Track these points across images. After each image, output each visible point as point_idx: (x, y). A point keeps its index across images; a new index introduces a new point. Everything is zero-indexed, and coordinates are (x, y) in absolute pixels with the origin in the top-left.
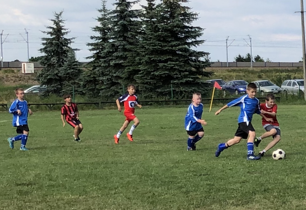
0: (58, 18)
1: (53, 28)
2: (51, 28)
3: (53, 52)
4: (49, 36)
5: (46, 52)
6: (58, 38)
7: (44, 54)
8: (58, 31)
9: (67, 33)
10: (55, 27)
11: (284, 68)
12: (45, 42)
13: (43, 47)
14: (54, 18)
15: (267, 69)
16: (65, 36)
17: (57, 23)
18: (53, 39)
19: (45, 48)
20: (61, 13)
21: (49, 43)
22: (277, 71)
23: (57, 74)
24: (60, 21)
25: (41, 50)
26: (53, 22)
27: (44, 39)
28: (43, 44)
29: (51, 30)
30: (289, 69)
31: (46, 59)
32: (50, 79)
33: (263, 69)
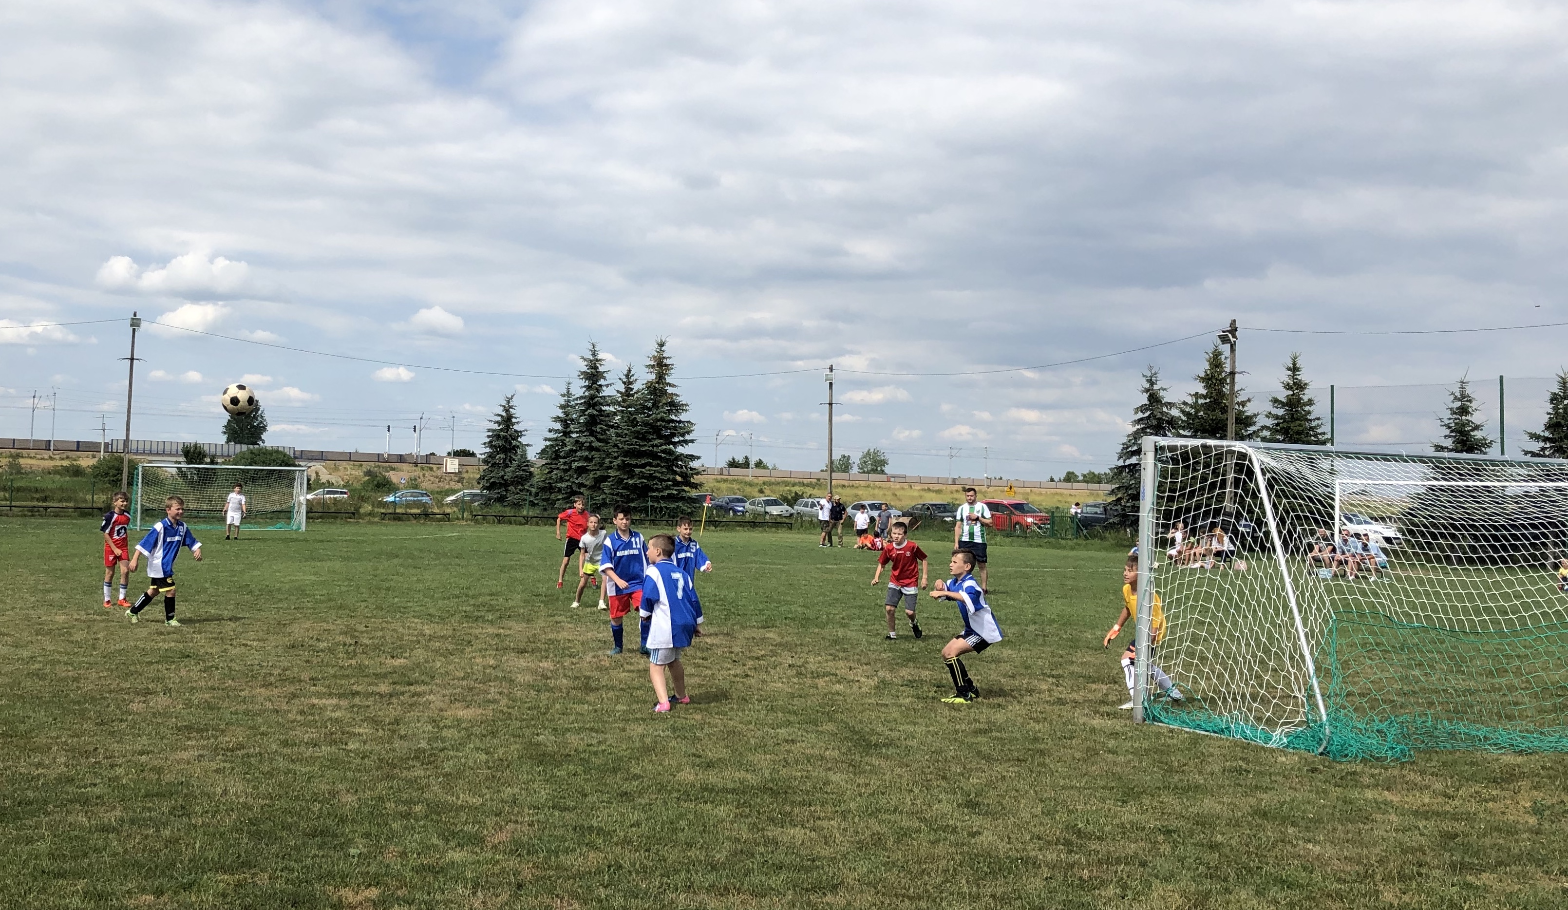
0: (508, 402)
1: (502, 416)
2: (499, 415)
3: (500, 447)
4: (496, 427)
5: (491, 447)
6: (508, 428)
7: (488, 450)
8: (507, 420)
9: (518, 423)
10: (504, 414)
11: (797, 480)
12: (490, 434)
13: (488, 440)
14: (504, 403)
15: (773, 480)
16: (516, 427)
17: (506, 410)
18: (501, 430)
19: (491, 442)
20: (512, 396)
21: (495, 435)
22: (787, 484)
23: (502, 477)
24: (511, 407)
25: (485, 444)
26: (502, 408)
27: (489, 430)
28: (489, 437)
29: (499, 419)
30: (805, 481)
31: (490, 456)
32: (494, 484)
33: (766, 479)
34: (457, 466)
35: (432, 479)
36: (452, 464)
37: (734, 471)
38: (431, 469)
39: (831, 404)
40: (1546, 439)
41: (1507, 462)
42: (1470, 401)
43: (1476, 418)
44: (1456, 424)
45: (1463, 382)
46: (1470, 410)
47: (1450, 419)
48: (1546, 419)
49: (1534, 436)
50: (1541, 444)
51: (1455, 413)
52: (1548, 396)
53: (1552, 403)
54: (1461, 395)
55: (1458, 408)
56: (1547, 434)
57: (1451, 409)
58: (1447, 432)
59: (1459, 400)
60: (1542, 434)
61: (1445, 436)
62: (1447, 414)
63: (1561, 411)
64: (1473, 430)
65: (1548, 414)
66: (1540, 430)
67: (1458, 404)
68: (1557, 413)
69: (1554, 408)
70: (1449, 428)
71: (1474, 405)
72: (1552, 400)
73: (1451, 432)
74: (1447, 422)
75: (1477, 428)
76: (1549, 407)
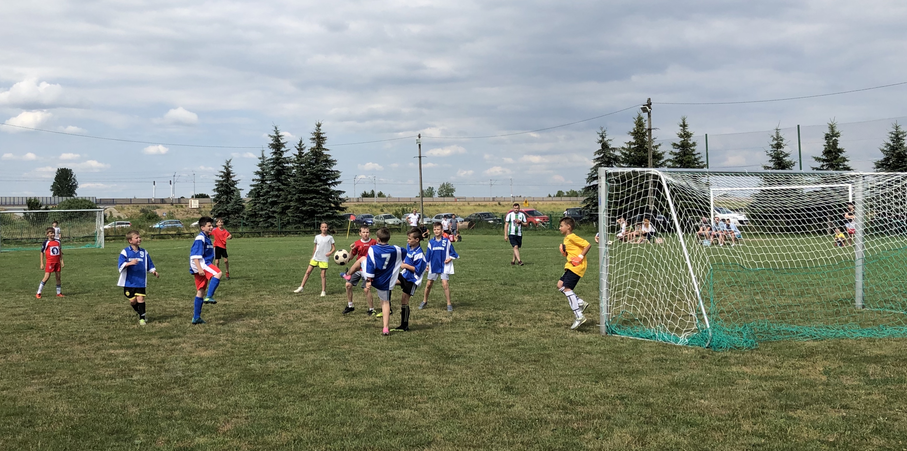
0: (228, 164)
1: (224, 173)
2: (222, 172)
3: (223, 191)
4: (221, 179)
5: (218, 191)
6: (228, 180)
7: (216, 193)
8: (227, 175)
9: (234, 176)
10: (225, 171)
11: (403, 203)
12: (217, 183)
13: (216, 187)
14: (225, 164)
15: (389, 203)
16: (233, 179)
17: (227, 169)
18: (224, 181)
19: (218, 188)
20: (230, 160)
21: (220, 184)
22: (397, 205)
23: (226, 209)
24: (230, 167)
25: (214, 190)
26: (224, 168)
27: (217, 181)
28: (216, 185)
29: (222, 174)
30: (407, 203)
31: (217, 197)
32: (221, 213)
33: (385, 203)
34: (198, 204)
35: (183, 212)
36: (195, 203)
37: (365, 199)
38: (182, 207)
39: (420, 157)
40: (824, 160)
41: (803, 173)
42: (782, 140)
43: (785, 150)
44: (775, 153)
45: (777, 129)
46: (782, 145)
47: (771, 151)
48: (823, 149)
49: (818, 159)
50: (822, 163)
51: (774, 147)
52: (824, 136)
53: (826, 140)
54: (777, 137)
55: (776, 144)
56: (824, 157)
57: (772, 145)
58: (770, 158)
59: (776, 140)
60: (821, 157)
61: (770, 161)
62: (770, 148)
63: (831, 144)
64: (784, 157)
65: (824, 146)
66: (820, 155)
67: (776, 142)
68: (829, 145)
69: (827, 143)
70: (772, 156)
71: (784, 142)
72: (826, 138)
73: (773, 158)
74: (770, 153)
75: (786, 155)
76: (825, 142)
